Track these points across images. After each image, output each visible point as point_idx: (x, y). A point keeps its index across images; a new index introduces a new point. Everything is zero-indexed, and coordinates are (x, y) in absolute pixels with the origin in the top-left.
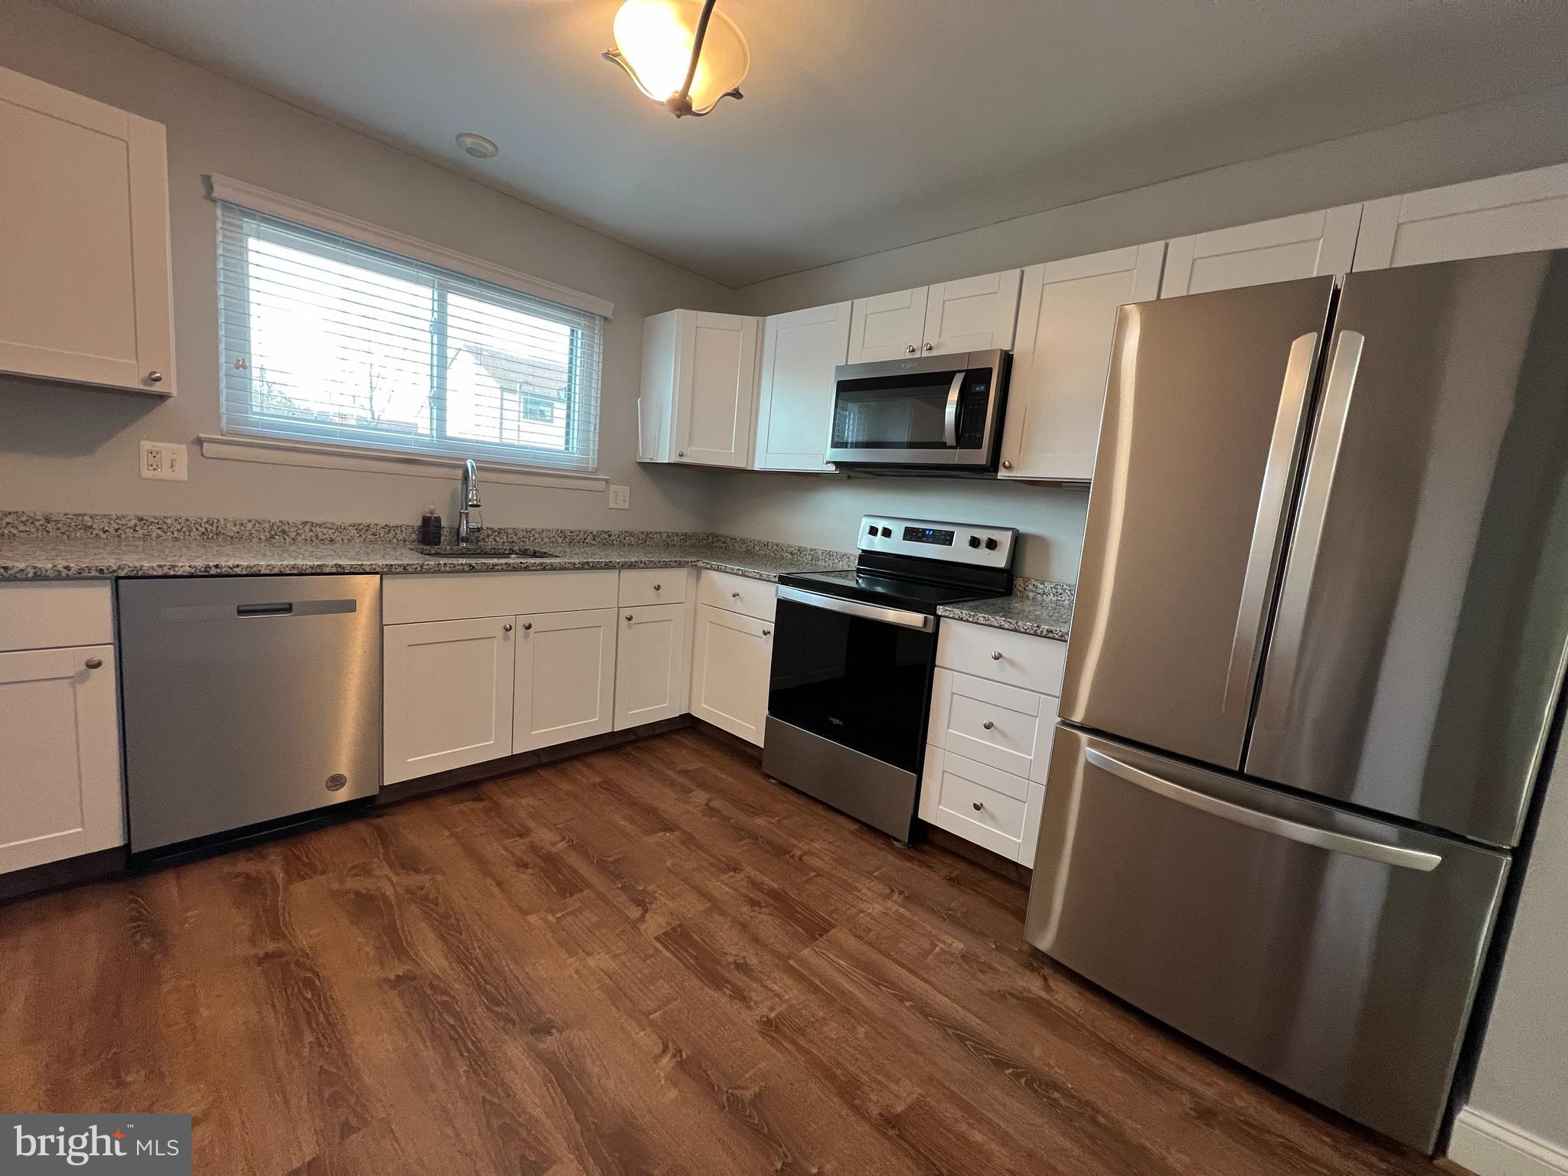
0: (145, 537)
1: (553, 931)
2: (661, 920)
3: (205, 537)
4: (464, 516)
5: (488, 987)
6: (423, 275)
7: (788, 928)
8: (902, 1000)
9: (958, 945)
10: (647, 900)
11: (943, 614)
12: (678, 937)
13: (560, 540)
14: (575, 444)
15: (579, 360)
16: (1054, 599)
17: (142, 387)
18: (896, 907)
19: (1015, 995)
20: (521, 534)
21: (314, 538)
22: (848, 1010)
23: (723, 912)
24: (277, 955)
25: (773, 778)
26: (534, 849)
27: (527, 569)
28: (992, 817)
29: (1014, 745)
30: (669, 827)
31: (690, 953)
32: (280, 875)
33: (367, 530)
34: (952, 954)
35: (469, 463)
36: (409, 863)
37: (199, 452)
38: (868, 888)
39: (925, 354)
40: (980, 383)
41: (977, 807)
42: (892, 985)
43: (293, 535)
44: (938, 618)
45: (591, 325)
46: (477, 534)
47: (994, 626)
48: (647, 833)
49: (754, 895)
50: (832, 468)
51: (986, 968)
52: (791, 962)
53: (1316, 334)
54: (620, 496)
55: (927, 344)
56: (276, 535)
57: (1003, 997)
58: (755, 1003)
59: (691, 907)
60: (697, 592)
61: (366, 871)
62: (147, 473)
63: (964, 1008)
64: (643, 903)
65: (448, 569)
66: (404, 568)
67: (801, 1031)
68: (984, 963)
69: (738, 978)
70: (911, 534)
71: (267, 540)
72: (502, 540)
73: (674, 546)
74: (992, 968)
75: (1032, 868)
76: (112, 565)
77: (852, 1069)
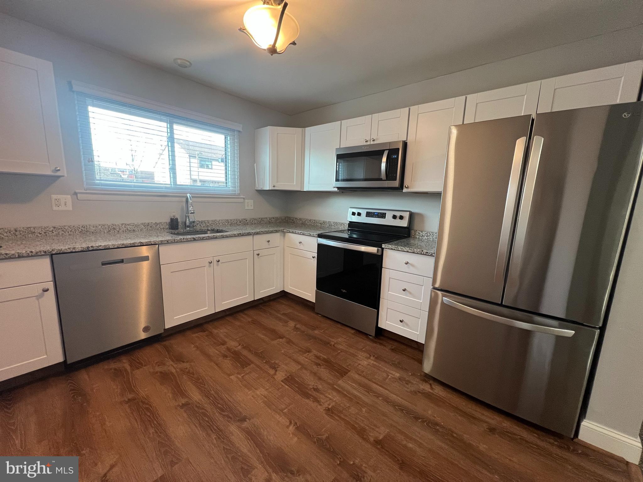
0: (57, 235)
1: (241, 381)
2: (283, 374)
3: (82, 233)
4: (187, 217)
5: (219, 405)
6: (163, 118)
7: (332, 373)
8: (378, 397)
9: (398, 375)
10: (276, 366)
11: (385, 247)
12: (290, 380)
13: (227, 224)
14: (230, 184)
15: (229, 149)
16: (427, 238)
17: (53, 174)
18: (372, 362)
19: (420, 392)
20: (210, 223)
21: (126, 231)
22: (358, 403)
23: (306, 369)
24: (134, 399)
25: (320, 314)
26: (228, 349)
27: (216, 238)
28: (407, 325)
29: (414, 296)
30: (281, 337)
31: (296, 386)
32: (128, 368)
33: (148, 225)
34: (395, 378)
35: (188, 195)
36: (179, 359)
37: (76, 198)
38: (362, 355)
39: (372, 143)
40: (394, 154)
41: (401, 321)
42: (374, 392)
43: (118, 229)
44: (383, 249)
45: (233, 134)
46: (193, 224)
47: (405, 251)
48: (273, 340)
49: (318, 361)
50: (336, 189)
51: (408, 382)
52: (335, 386)
53: (526, 137)
54: (250, 204)
55: (372, 139)
56: (111, 230)
57: (416, 393)
58: (323, 403)
59: (294, 368)
60: (284, 242)
61: (162, 364)
62: (55, 208)
63: (402, 398)
64: (275, 367)
65: (185, 240)
66: (167, 242)
67: (341, 412)
68: (408, 381)
69: (314, 394)
70: (369, 215)
71: (107, 232)
72: (203, 226)
73: (272, 223)
74: (410, 382)
75: (424, 343)
76: (50, 249)
77: (362, 425)
